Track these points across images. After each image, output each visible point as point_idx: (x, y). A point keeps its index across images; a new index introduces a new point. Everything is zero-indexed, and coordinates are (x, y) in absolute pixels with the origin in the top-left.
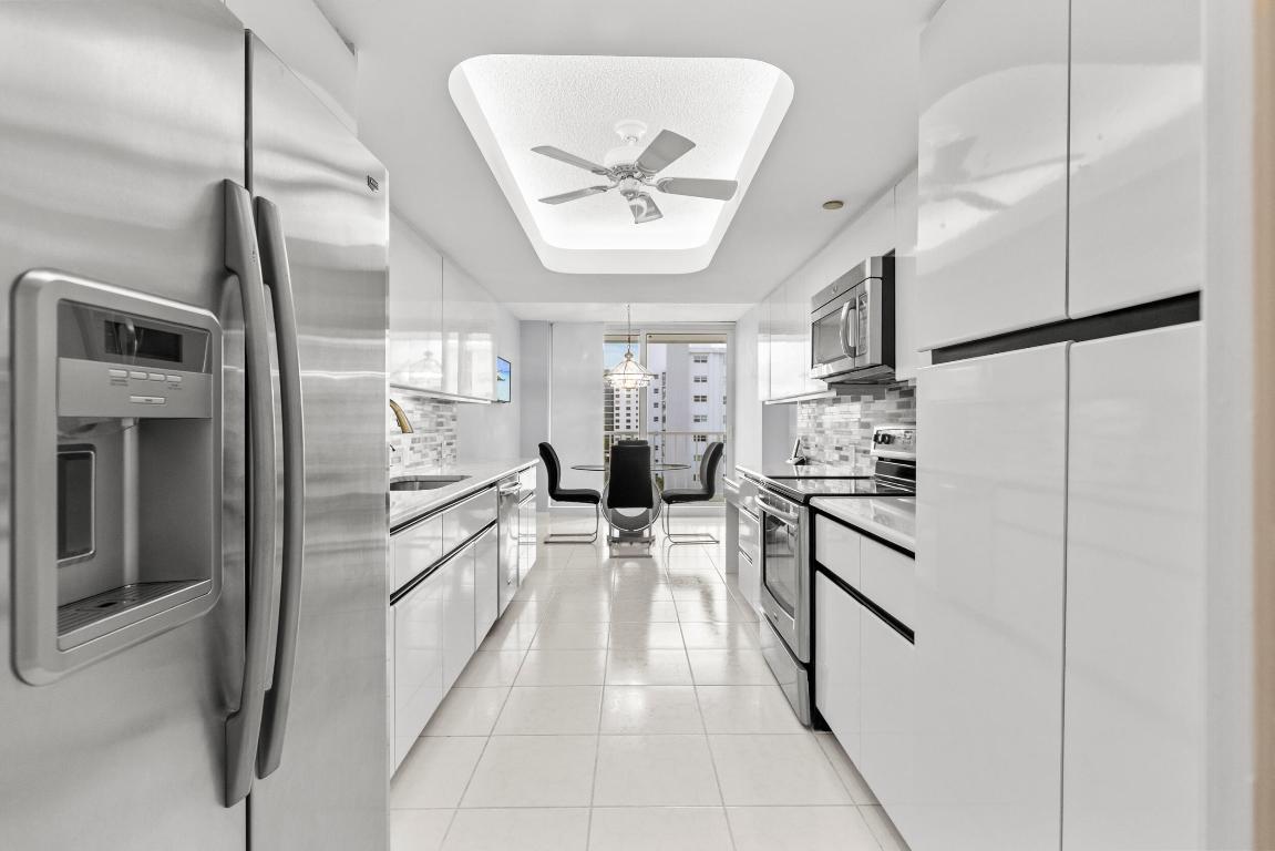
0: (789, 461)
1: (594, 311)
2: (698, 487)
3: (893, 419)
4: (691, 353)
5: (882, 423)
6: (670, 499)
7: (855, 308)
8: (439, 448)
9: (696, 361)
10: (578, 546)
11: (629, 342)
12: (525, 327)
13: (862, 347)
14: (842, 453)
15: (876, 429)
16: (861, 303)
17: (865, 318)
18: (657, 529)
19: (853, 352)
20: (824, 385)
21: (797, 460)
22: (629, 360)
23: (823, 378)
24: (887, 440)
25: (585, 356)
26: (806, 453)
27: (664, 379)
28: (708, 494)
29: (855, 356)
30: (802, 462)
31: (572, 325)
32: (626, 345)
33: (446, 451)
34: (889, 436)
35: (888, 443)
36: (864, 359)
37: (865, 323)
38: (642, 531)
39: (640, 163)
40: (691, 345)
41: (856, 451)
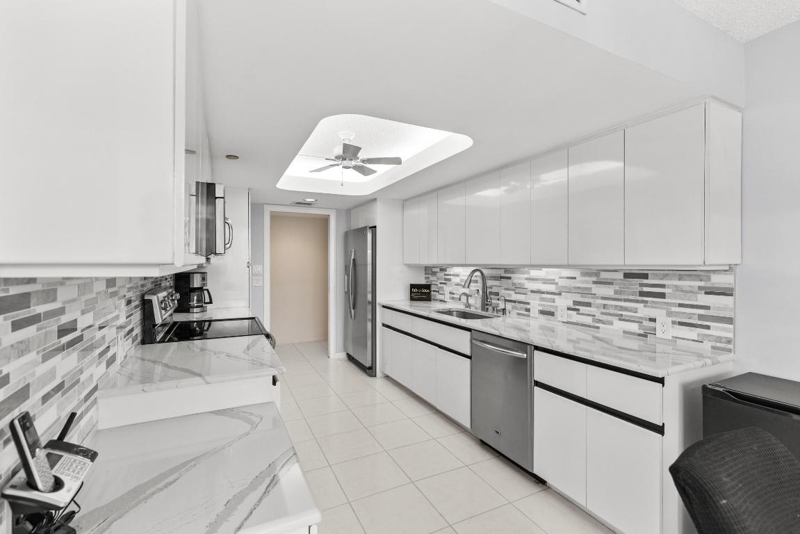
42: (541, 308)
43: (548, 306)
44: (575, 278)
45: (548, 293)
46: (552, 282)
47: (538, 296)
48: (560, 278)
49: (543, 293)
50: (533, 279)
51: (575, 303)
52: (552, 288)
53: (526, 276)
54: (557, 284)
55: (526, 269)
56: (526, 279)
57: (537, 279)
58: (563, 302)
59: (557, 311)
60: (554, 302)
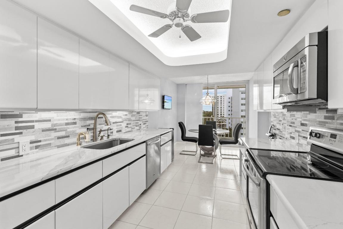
0: (266, 134)
1: (197, 79)
2: (233, 139)
3: (322, 124)
4: (240, 91)
5: (314, 126)
6: (222, 143)
7: (297, 66)
8: (140, 126)
9: (242, 93)
10: (190, 156)
11: (208, 89)
12: (178, 86)
13: (303, 88)
14: (292, 135)
15: (311, 128)
16: (302, 63)
17: (304, 71)
18: (218, 152)
19: (296, 92)
20: (281, 106)
21: (270, 134)
22: (208, 95)
23: (280, 104)
24: (318, 136)
25: (196, 94)
26: (274, 131)
27: (232, 99)
28: (236, 142)
29: (297, 93)
30: (273, 136)
31: (192, 84)
32: (207, 90)
33: (143, 126)
34: (319, 134)
35: (319, 137)
36: (304, 95)
37: (305, 74)
38: (212, 153)
39: (178, 8)
40: (240, 89)
41: (299, 136)
42: (117, 130)
43: (119, 128)
44: (127, 115)
45: (119, 122)
46: (120, 117)
47: (115, 125)
48: (123, 115)
49: (117, 123)
50: (113, 117)
51: (127, 124)
52: (120, 120)
53: (111, 116)
54: (122, 118)
55: (111, 112)
56: (111, 117)
57: (115, 117)
58: (124, 125)
59: (122, 129)
60: (121, 126)
